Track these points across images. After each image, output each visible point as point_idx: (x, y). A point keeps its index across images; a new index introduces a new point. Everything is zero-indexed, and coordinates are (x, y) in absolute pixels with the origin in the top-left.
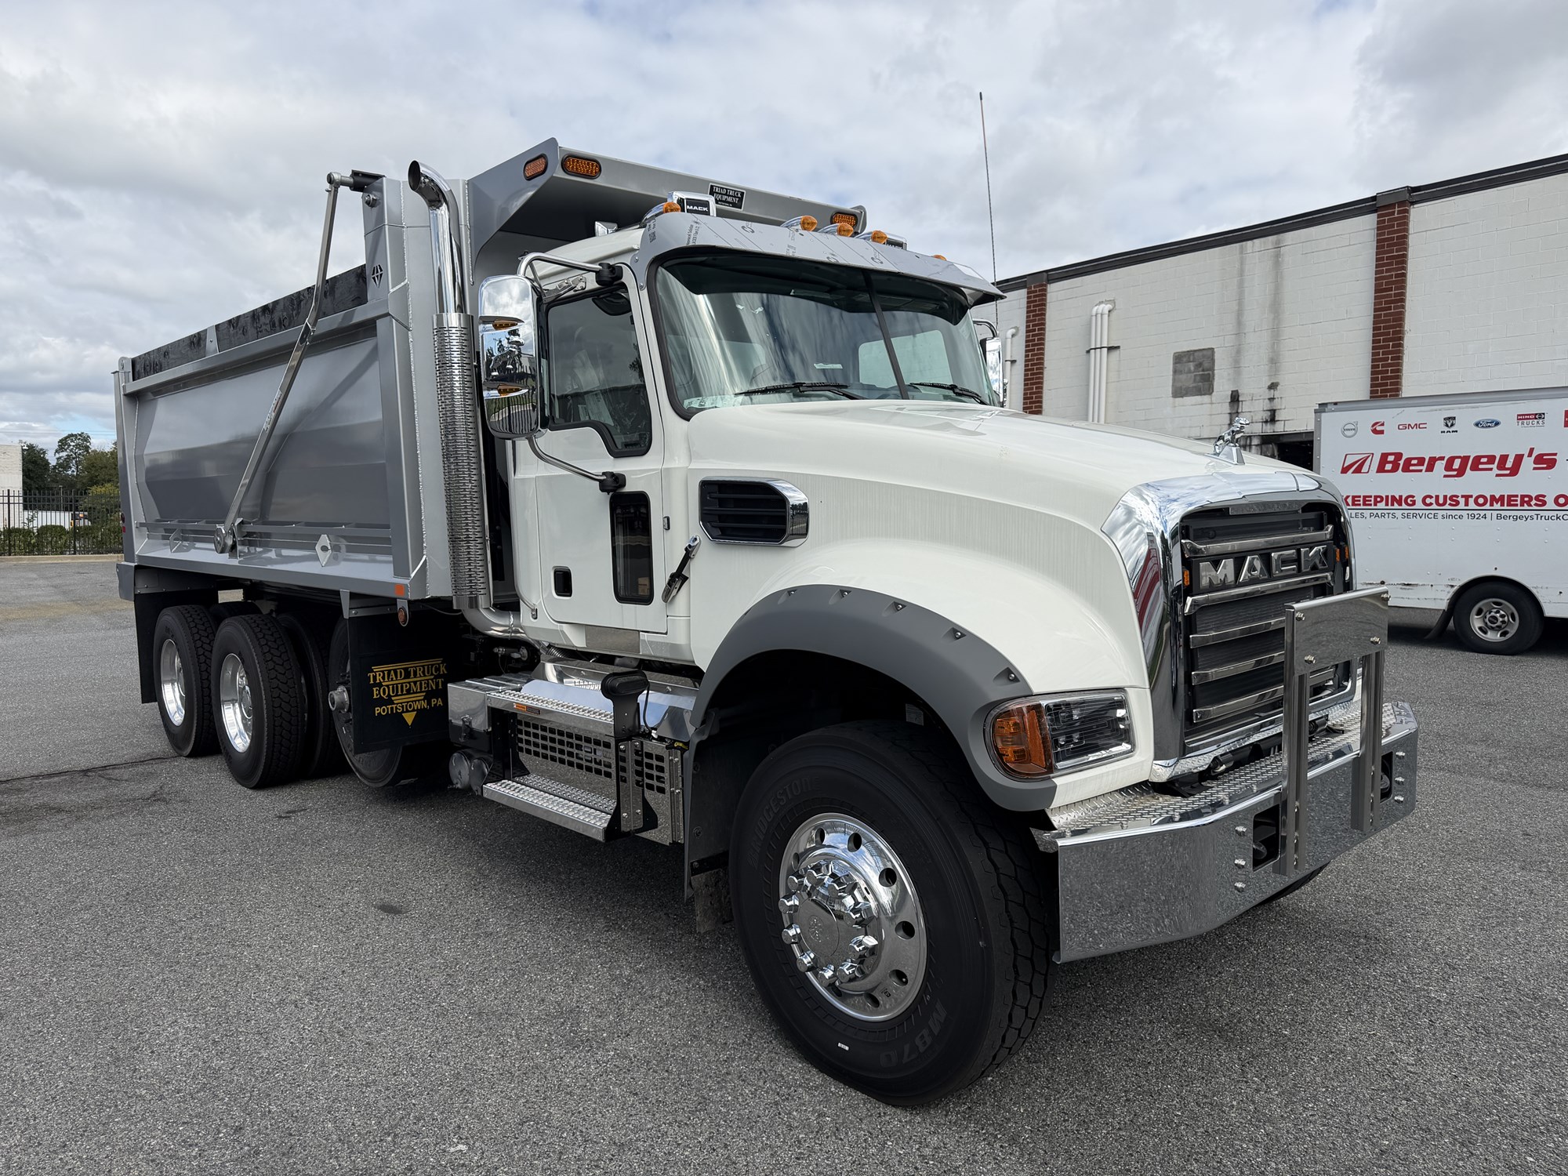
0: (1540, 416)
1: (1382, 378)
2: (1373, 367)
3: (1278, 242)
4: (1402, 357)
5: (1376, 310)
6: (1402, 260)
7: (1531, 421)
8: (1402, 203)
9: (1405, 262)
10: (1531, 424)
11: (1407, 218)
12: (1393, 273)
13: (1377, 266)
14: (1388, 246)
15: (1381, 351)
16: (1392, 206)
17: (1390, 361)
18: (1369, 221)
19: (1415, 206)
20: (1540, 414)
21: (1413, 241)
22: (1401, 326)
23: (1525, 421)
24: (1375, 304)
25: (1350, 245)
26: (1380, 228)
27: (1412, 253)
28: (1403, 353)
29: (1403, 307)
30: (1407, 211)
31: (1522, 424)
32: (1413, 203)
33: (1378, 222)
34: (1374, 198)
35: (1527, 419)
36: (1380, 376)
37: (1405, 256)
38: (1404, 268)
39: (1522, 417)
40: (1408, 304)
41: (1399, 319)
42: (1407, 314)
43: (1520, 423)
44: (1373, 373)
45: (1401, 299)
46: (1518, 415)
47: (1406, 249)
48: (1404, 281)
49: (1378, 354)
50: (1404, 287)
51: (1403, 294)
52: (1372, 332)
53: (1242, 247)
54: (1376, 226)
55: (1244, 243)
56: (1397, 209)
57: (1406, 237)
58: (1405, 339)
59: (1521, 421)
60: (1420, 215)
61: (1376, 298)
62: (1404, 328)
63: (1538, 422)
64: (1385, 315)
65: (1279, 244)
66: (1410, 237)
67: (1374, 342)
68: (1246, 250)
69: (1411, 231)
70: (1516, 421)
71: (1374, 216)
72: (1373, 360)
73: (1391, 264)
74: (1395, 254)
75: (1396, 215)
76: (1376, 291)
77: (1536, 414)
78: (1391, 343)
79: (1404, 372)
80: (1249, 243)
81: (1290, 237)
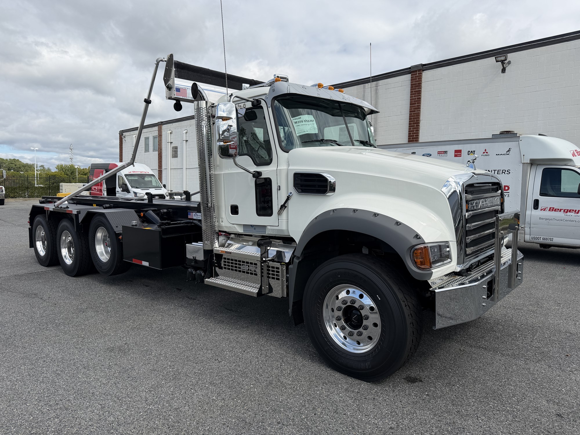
0: (445, 152)
1: (412, 138)
2: (409, 134)
3: (377, 84)
4: (419, 130)
5: (410, 112)
6: (419, 92)
7: (442, 154)
8: (419, 70)
9: (420, 93)
10: (442, 156)
11: (421, 76)
12: (416, 97)
13: (411, 95)
14: (415, 87)
15: (412, 128)
16: (416, 71)
17: (415, 132)
18: (408, 77)
19: (424, 72)
20: (446, 151)
21: (423, 85)
22: (419, 118)
23: (440, 154)
24: (410, 109)
25: (402, 86)
26: (412, 80)
27: (423, 90)
28: (419, 129)
29: (420, 111)
30: (421, 73)
31: (440, 155)
32: (423, 70)
33: (411, 78)
34: (410, 68)
35: (441, 153)
36: (411, 137)
37: (420, 91)
38: (420, 96)
39: (439, 153)
40: (422, 110)
41: (418, 115)
42: (421, 113)
43: (439, 155)
44: (409, 136)
45: (419, 108)
46: (438, 152)
47: (421, 88)
48: (420, 101)
49: (411, 129)
50: (420, 103)
51: (420, 106)
52: (409, 120)
53: (364, 85)
54: (410, 79)
55: (365, 84)
56: (418, 73)
57: (421, 83)
58: (421, 123)
59: (439, 154)
60: (426, 75)
61: (410, 107)
62: (420, 119)
63: (445, 155)
64: (413, 114)
65: (377, 85)
66: (422, 83)
67: (409, 124)
68: (366, 87)
69: (423, 81)
70: (437, 154)
71: (410, 75)
72: (409, 131)
73: (415, 94)
74: (417, 90)
75: (417, 75)
76: (411, 104)
77: (444, 151)
78: (415, 125)
79: (420, 136)
80: (367, 84)
81: (381, 82)
